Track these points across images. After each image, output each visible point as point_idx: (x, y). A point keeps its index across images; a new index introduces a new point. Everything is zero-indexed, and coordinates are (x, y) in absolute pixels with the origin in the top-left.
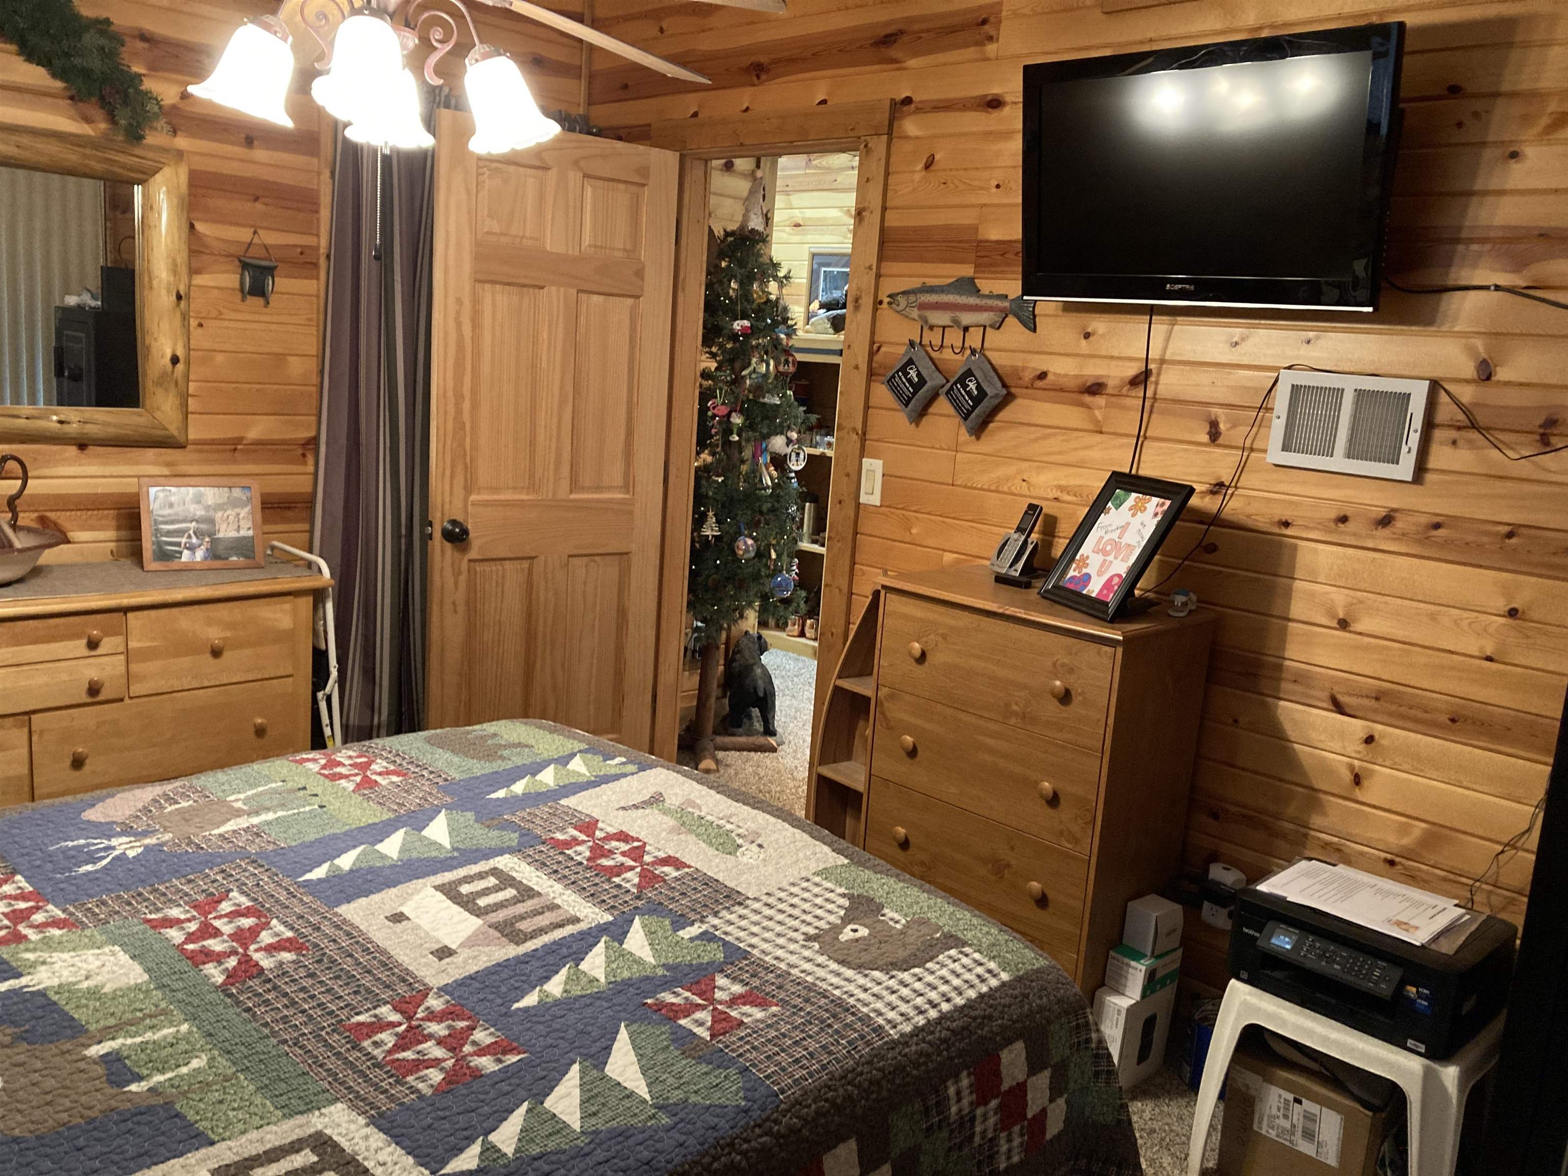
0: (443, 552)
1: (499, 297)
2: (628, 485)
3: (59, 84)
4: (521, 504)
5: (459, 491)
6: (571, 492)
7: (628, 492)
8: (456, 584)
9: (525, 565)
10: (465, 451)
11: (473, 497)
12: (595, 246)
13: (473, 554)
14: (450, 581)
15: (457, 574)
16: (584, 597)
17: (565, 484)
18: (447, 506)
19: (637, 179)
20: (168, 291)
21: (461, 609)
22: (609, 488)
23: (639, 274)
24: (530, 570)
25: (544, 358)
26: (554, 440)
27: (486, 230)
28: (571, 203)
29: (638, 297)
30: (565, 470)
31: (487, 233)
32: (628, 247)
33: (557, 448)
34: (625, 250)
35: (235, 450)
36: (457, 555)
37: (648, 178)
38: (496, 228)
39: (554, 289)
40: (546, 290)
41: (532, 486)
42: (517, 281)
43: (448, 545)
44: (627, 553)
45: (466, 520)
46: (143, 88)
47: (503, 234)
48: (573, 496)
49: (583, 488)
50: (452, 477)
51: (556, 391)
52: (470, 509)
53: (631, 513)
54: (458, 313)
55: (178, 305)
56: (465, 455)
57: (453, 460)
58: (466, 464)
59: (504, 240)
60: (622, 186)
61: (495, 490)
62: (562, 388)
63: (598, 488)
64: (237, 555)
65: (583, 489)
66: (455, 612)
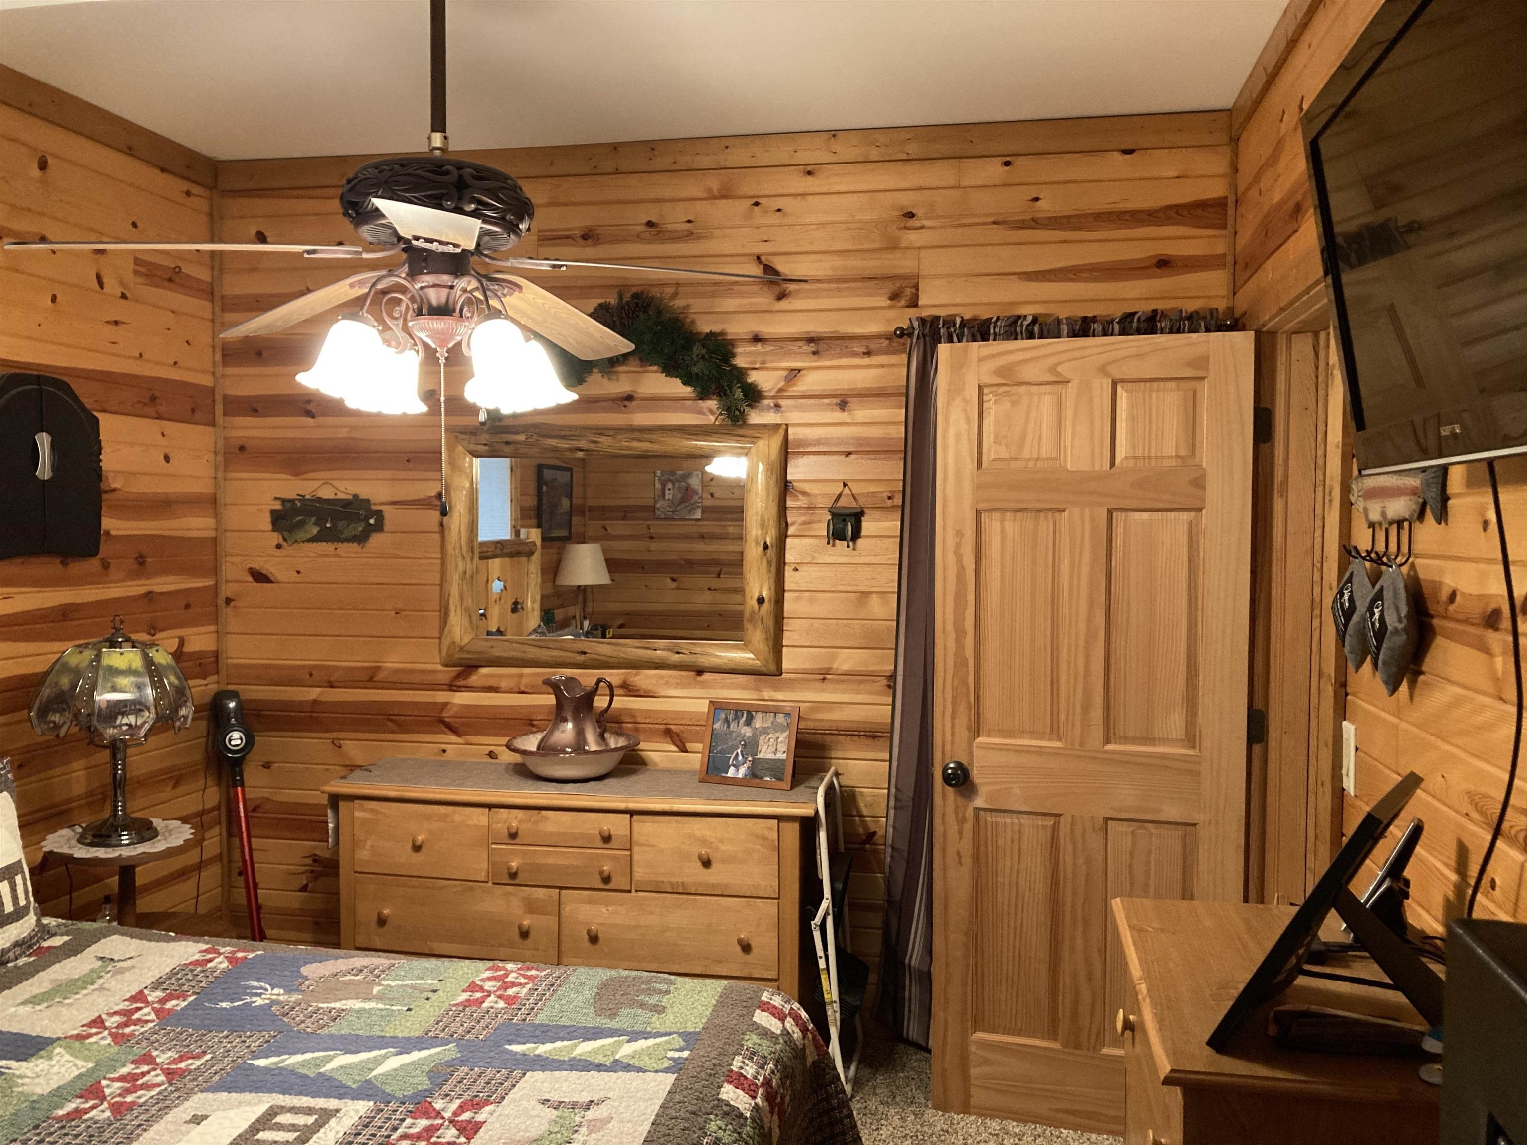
0: (944, 795)
1: (1009, 526)
2: (1191, 738)
3: (689, 389)
4: (1039, 752)
5: (963, 733)
6: (1107, 741)
7: (1194, 747)
8: (961, 833)
9: (1050, 822)
10: (968, 689)
11: (980, 740)
12: (1135, 458)
13: (979, 802)
14: (953, 828)
15: (962, 821)
16: (1131, 873)
17: (1097, 732)
18: (948, 748)
19: (1189, 372)
20: (757, 543)
21: (968, 861)
22: (1165, 741)
23: (1199, 483)
24: (1055, 829)
25: (1066, 587)
26: (1080, 679)
27: (992, 458)
28: (1097, 413)
29: (1200, 510)
30: (1097, 714)
31: (994, 460)
32: (1182, 453)
33: (1085, 690)
34: (1178, 457)
35: (824, 679)
36: (961, 800)
37: (1207, 370)
38: (1004, 454)
39: (1076, 511)
40: (1066, 513)
41: (1055, 732)
42: (1031, 506)
43: (950, 790)
44: (1195, 825)
45: (971, 762)
46: (749, 381)
47: (1012, 459)
48: (1109, 747)
49: (1126, 738)
50: (954, 717)
51: (1082, 625)
52: (976, 752)
53: (1198, 774)
54: (958, 546)
55: (765, 554)
56: (968, 694)
57: (954, 698)
58: (969, 703)
59: (1014, 465)
60: (1172, 385)
61: (1010, 734)
62: (1089, 621)
63: (1148, 740)
64: (771, 776)
65: (1125, 740)
66: (961, 863)
